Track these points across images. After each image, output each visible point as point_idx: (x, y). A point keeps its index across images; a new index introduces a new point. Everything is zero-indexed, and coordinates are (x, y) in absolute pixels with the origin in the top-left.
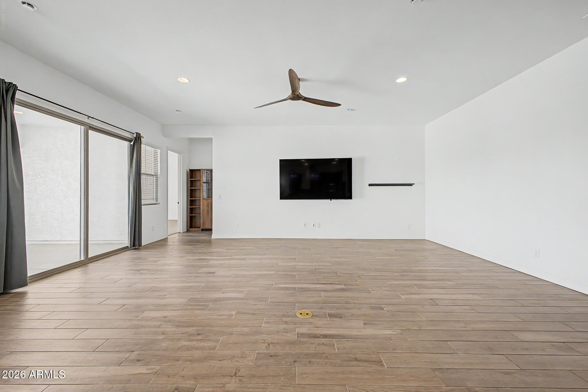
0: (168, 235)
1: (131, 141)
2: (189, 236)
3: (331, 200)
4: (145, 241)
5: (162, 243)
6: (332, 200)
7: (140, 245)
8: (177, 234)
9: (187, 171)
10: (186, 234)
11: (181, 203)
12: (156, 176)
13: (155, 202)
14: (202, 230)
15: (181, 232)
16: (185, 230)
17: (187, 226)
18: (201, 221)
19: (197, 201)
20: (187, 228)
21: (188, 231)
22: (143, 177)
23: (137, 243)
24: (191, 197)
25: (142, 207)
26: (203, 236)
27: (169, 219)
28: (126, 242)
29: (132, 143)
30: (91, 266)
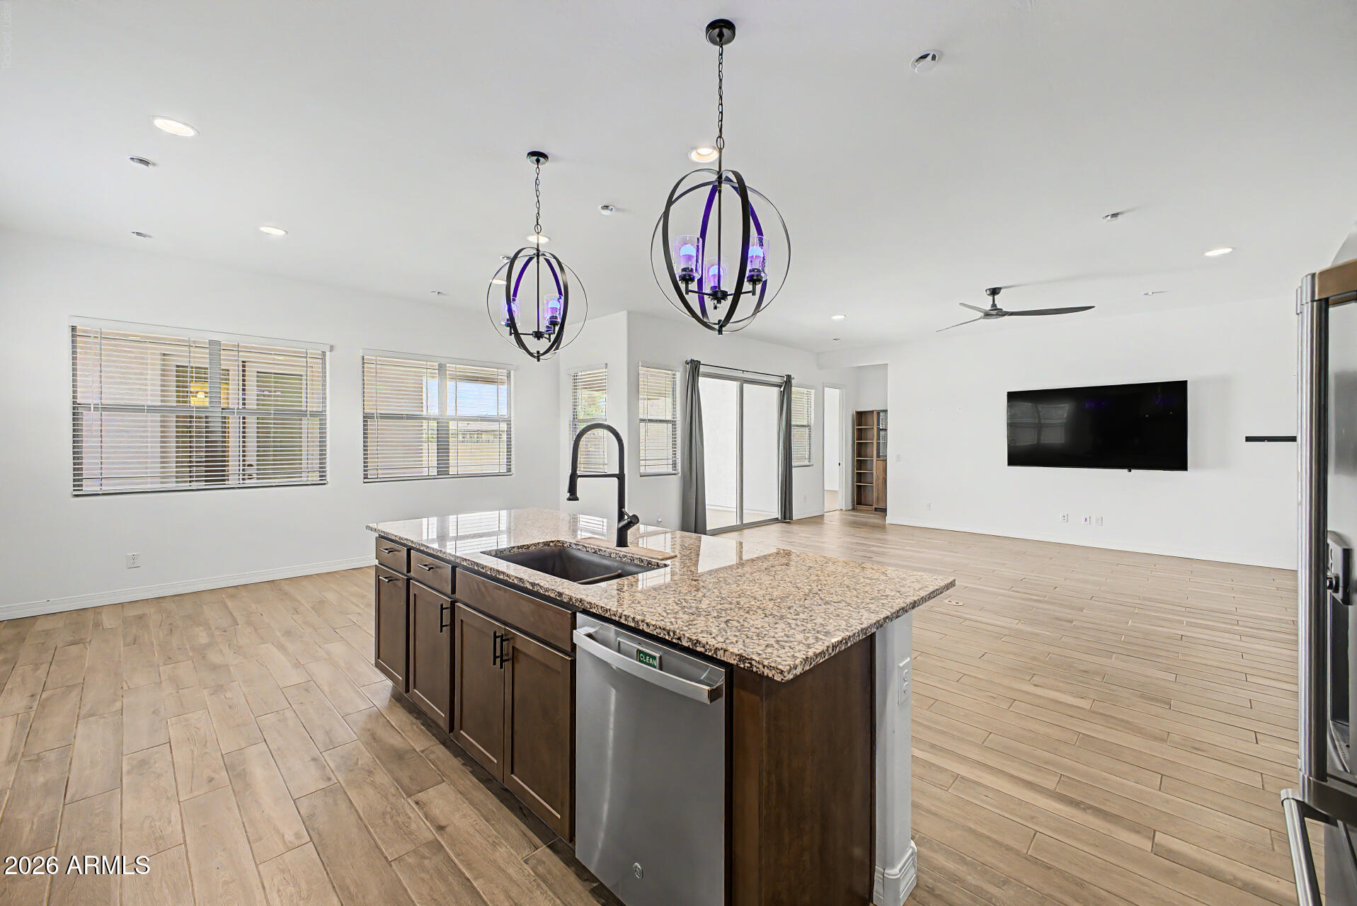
0: (825, 510)
1: (780, 386)
2: (853, 516)
3: (1130, 471)
4: (796, 515)
5: (817, 520)
6: (1132, 470)
7: (791, 518)
8: (838, 512)
9: (853, 415)
10: (851, 513)
11: (843, 464)
12: (808, 426)
13: (806, 463)
14: (876, 509)
15: (844, 509)
16: (850, 508)
17: (853, 502)
18: (874, 495)
19: (869, 462)
20: (853, 505)
21: (853, 509)
22: (794, 431)
23: (788, 516)
24: (859, 455)
25: (793, 469)
26: (874, 519)
27: (825, 489)
28: (776, 514)
29: (782, 389)
30: (746, 531)
